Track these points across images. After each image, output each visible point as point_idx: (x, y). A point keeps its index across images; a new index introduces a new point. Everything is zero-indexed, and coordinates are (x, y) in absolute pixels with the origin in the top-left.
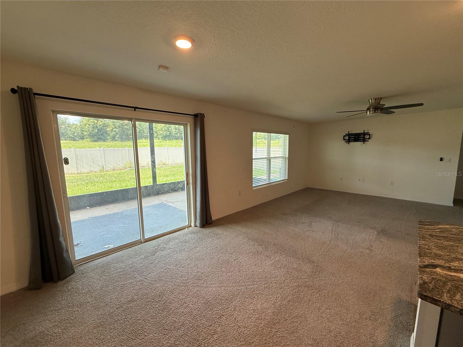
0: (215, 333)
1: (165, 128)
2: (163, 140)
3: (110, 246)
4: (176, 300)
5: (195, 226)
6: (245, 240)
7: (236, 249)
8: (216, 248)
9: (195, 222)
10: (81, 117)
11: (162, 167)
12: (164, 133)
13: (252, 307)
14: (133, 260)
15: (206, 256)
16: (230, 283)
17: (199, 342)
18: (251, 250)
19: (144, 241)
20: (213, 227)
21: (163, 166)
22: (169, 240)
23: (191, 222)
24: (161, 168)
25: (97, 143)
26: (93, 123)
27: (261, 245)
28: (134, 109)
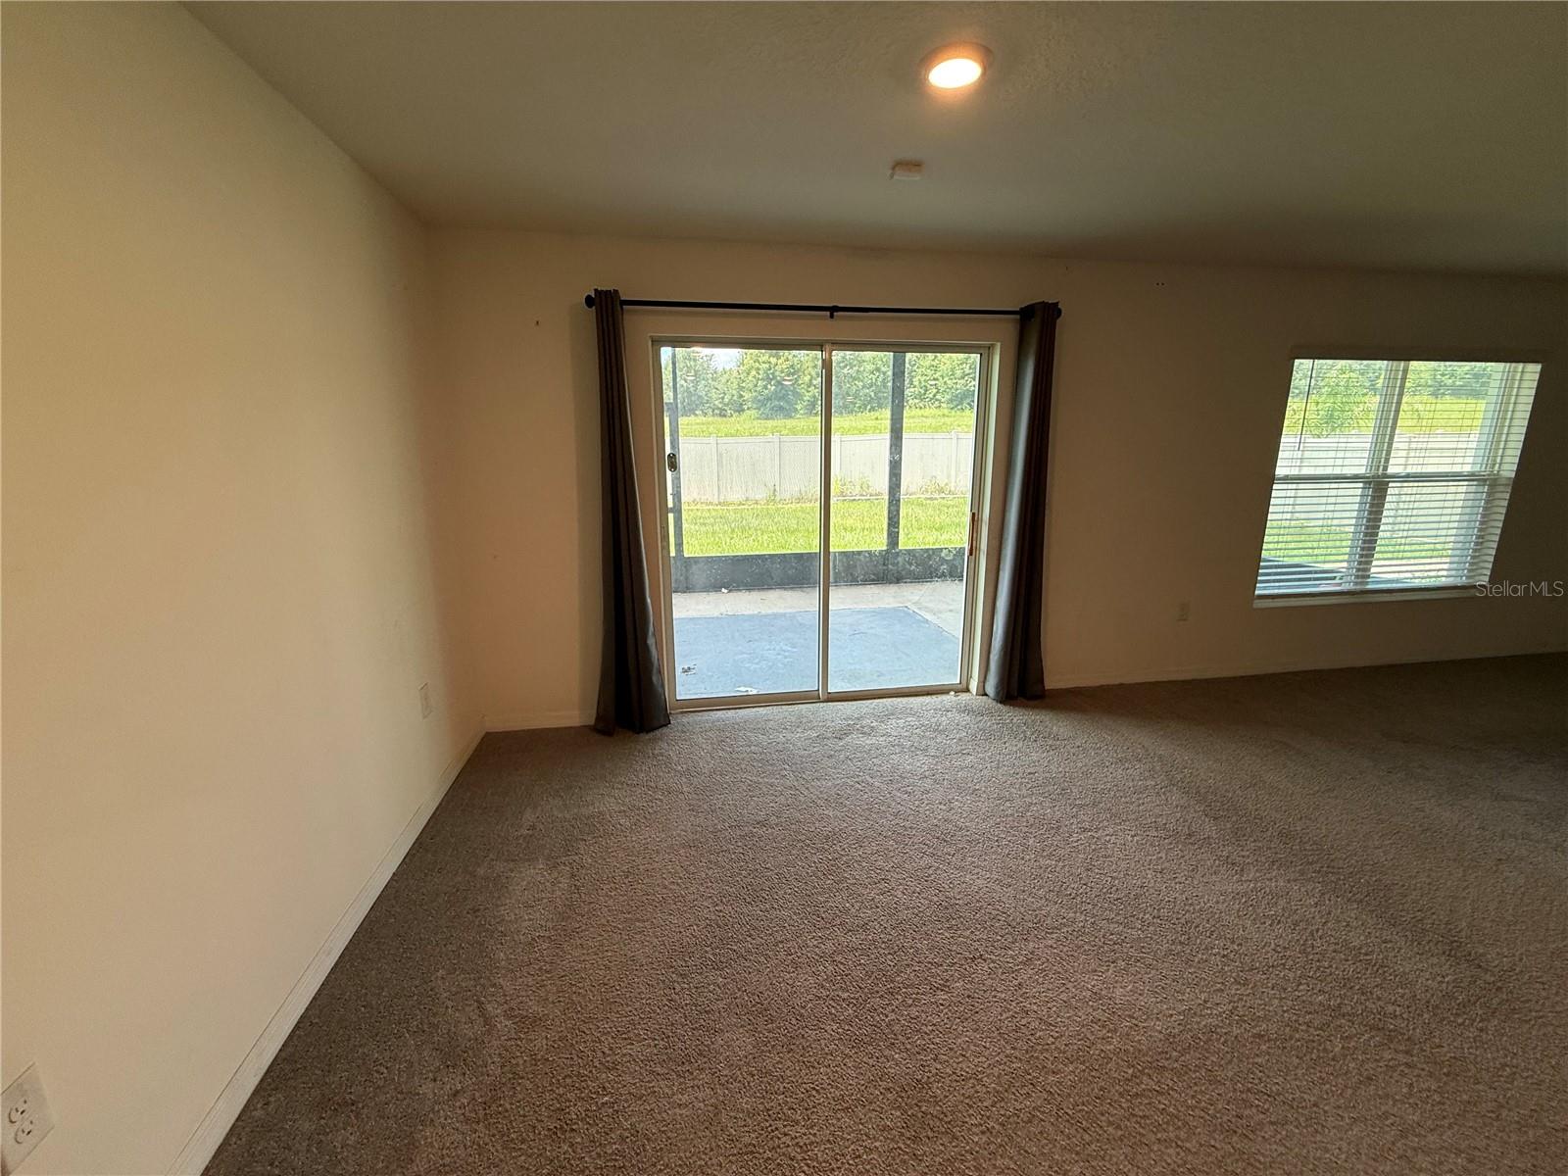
0: (944, 987)
1: (964, 365)
2: (952, 409)
3: (749, 689)
4: (864, 864)
5: (982, 693)
6: (1153, 783)
7: (1104, 799)
8: (1030, 774)
9: (982, 680)
10: (739, 350)
11: (931, 499)
12: (958, 386)
13: (1092, 982)
14: (788, 735)
15: (985, 787)
16: (1041, 887)
17: (892, 985)
18: (1164, 822)
19: (826, 697)
20: (1043, 708)
21: (936, 496)
22: (890, 714)
23: (969, 677)
24: (928, 502)
25: (770, 423)
26: (767, 366)
27: (1215, 819)
28: (828, 313)
